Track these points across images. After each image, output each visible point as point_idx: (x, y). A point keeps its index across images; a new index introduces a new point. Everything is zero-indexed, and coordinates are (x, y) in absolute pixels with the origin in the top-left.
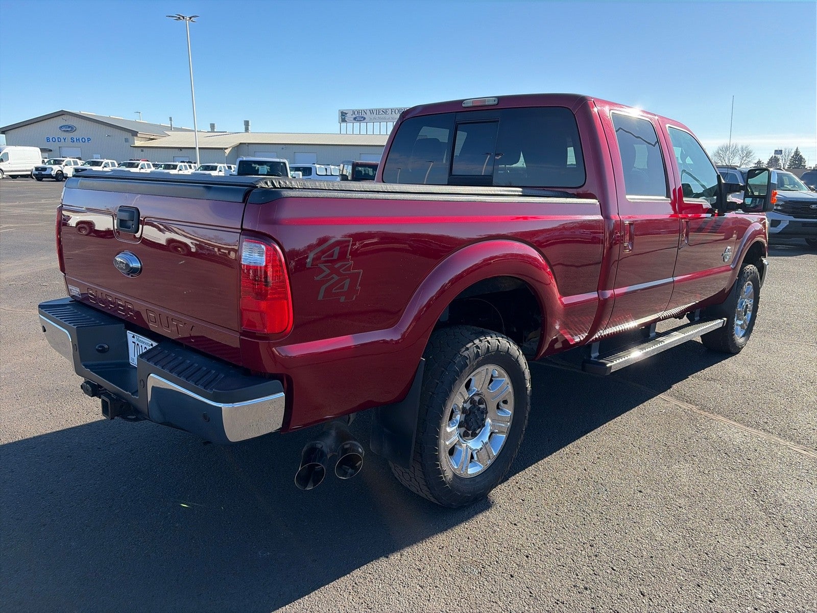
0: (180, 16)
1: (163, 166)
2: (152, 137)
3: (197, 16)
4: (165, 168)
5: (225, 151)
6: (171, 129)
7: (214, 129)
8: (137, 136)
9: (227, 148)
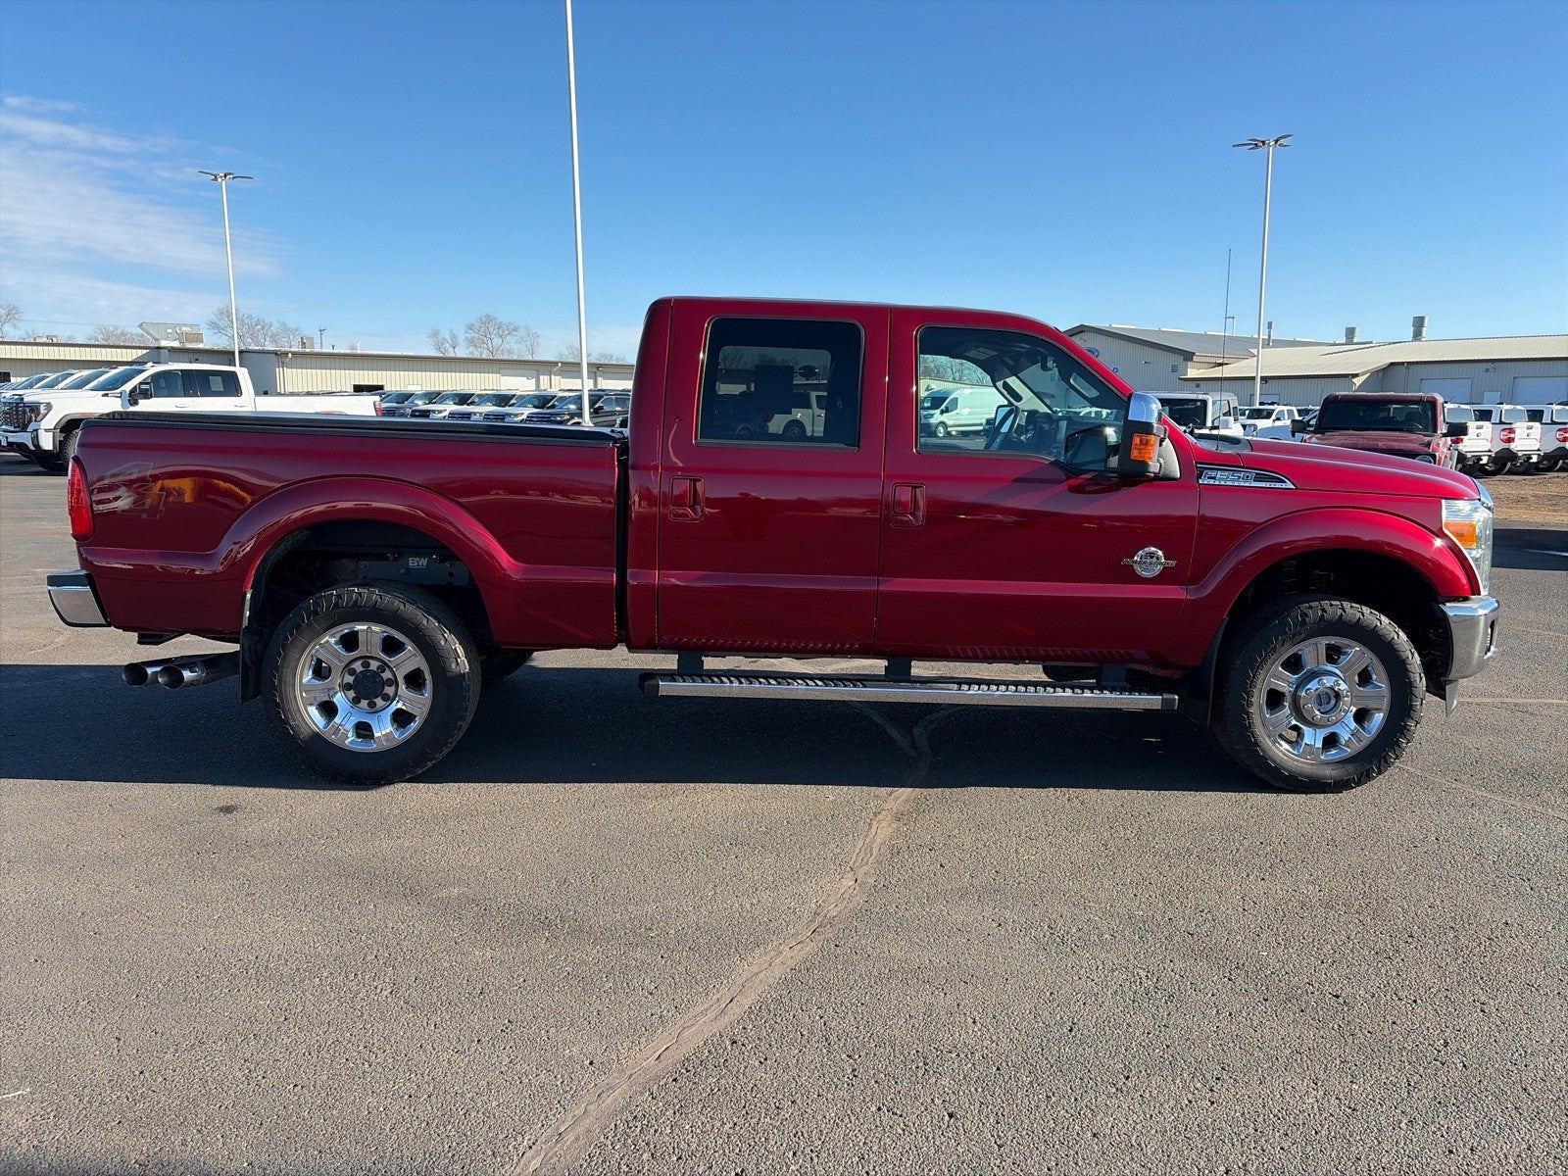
0: (1255, 140)
1: (1247, 412)
2: (1220, 361)
3: (1289, 136)
4: (1250, 417)
5: (1354, 380)
6: (1267, 343)
7: (1352, 338)
8: (1192, 360)
9: (1356, 375)
